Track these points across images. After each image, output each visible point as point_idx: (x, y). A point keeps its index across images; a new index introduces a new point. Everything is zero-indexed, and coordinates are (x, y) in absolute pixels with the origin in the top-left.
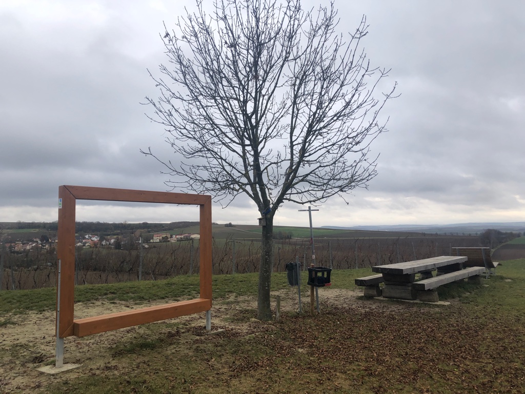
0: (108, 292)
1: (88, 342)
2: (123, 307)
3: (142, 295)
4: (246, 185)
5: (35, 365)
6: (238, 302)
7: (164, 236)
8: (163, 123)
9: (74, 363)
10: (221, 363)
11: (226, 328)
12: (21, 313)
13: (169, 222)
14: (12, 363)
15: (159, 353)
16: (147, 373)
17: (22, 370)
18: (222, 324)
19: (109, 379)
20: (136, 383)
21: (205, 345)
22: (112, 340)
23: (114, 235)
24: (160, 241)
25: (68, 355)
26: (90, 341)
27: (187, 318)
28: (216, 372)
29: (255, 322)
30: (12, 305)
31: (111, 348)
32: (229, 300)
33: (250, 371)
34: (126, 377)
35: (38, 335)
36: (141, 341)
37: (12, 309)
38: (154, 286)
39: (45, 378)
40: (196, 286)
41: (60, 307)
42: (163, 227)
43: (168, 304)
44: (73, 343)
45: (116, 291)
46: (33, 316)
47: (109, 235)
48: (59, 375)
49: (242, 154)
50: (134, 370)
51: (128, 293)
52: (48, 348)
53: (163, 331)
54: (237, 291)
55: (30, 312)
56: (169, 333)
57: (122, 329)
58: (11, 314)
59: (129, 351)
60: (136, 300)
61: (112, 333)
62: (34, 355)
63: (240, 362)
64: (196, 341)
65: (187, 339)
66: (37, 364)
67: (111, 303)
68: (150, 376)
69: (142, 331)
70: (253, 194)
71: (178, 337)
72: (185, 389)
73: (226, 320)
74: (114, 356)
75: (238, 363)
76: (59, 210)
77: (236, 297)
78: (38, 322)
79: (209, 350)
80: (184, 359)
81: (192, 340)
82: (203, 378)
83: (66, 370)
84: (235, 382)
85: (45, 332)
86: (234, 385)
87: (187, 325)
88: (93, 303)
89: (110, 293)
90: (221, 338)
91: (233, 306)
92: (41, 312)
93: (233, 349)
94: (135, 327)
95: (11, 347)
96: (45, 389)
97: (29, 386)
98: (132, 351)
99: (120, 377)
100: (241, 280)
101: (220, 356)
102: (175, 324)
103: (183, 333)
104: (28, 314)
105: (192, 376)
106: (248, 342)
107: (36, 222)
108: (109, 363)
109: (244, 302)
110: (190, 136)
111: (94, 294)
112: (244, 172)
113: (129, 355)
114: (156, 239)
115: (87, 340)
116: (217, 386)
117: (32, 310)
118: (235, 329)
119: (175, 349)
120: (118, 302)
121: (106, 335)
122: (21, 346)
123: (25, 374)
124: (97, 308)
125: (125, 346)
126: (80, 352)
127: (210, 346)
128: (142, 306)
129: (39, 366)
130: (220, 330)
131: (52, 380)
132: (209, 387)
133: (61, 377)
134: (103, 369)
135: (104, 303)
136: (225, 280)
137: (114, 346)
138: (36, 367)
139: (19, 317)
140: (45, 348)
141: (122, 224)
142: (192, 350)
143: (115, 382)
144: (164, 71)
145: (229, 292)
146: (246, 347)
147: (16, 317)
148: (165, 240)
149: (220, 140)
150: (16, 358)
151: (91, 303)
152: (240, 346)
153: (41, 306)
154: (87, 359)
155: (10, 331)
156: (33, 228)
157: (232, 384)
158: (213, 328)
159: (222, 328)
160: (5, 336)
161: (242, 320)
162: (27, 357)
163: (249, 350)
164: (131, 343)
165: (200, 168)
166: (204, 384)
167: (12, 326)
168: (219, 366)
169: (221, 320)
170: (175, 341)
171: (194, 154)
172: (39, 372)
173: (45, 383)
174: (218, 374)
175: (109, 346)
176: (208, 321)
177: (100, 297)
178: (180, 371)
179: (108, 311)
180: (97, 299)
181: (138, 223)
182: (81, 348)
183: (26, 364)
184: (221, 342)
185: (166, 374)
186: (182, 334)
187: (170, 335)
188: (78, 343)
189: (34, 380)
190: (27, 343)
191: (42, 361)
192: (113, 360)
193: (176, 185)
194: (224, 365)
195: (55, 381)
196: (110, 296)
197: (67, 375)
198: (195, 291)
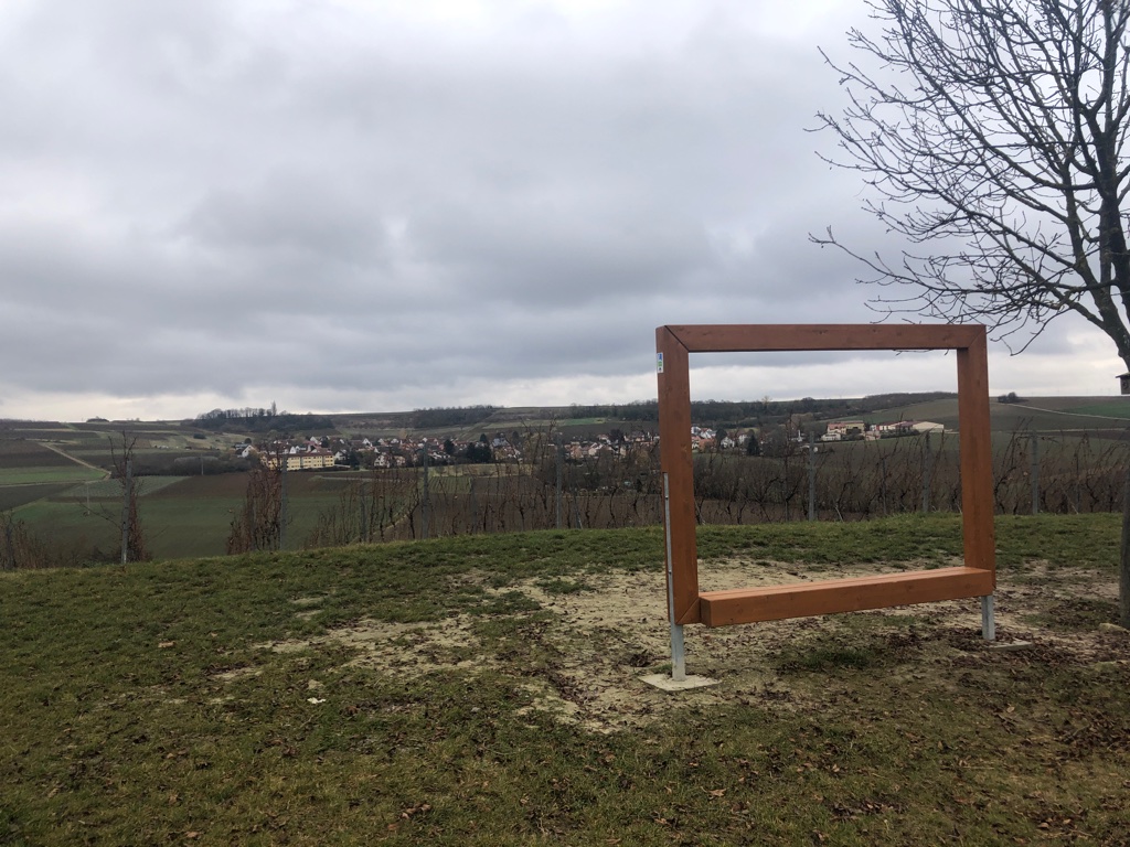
0: (751, 541)
1: (725, 638)
2: (785, 574)
3: (822, 551)
4: (1080, 290)
5: (637, 669)
6: (1058, 582)
7: (851, 426)
8: (858, 167)
9: (704, 675)
10: (1033, 720)
11: (1033, 639)
12: (600, 571)
13: (861, 397)
14: (597, 661)
15: (876, 678)
16: (854, 717)
17: (615, 676)
18: (1023, 629)
19: (777, 717)
20: (835, 734)
21: (986, 674)
22: (772, 640)
23: (746, 426)
24: (843, 438)
25: (691, 659)
26: (729, 637)
27: (932, 607)
28: (1020, 739)
29: (1115, 633)
30: (583, 554)
31: (772, 657)
32: (1032, 574)
33: (1114, 748)
34: (811, 719)
35: (634, 613)
36: (832, 648)
37: (584, 563)
38: (847, 534)
39: (656, 696)
40: (944, 539)
41: (673, 565)
42: (848, 407)
43: (880, 576)
44: (698, 637)
45: (766, 541)
46: (621, 577)
47: (734, 427)
48: (682, 694)
49: (1065, 214)
50: (825, 706)
51: (791, 545)
52: (655, 641)
53: (880, 632)
54: (1052, 556)
55: (615, 571)
56: (894, 636)
57: (789, 620)
58: (583, 571)
59: (812, 666)
60: (809, 562)
61: (769, 625)
62: (632, 651)
63: (1084, 724)
64: (960, 662)
65: (937, 654)
66: (640, 669)
67: (759, 564)
68: (862, 723)
69: (832, 626)
70: (1102, 313)
71: (916, 648)
72: (947, 764)
73: (1031, 620)
74: (781, 672)
75: (1078, 725)
76: (659, 375)
77: (1051, 569)
78: (629, 590)
79: (996, 685)
80: (935, 697)
81: (949, 657)
82: (988, 746)
83: (691, 686)
84: (1073, 769)
85: (644, 609)
86: (1075, 777)
87: (933, 624)
88: (724, 563)
89: (755, 543)
90: (1022, 660)
91: (1044, 589)
92: (633, 571)
93: (1061, 691)
94: (816, 617)
95: (591, 633)
96: (661, 719)
97: (631, 708)
98: (816, 666)
99: (799, 717)
100: (1060, 529)
101: (1027, 703)
102: (905, 620)
103: (926, 639)
104: (612, 574)
105: (961, 739)
106: (1103, 678)
107: (601, 404)
108: (772, 684)
109: (1075, 581)
110: (925, 187)
111: (724, 545)
112: (1073, 260)
113: (812, 675)
114: (834, 433)
115: (723, 634)
116: (1031, 772)
117: (617, 567)
118: (1060, 644)
119: (912, 674)
120: (772, 562)
121: (758, 629)
122: (608, 631)
123: (621, 685)
124: (732, 572)
125: (802, 656)
126: (713, 657)
127: (998, 678)
128: (824, 573)
129: (642, 673)
130: (1018, 643)
131: (670, 702)
132: (1009, 769)
133: (685, 700)
134: (762, 696)
135: (746, 563)
136: (1016, 527)
137: (778, 652)
138: (638, 674)
139: (598, 578)
140: (650, 640)
141: (759, 403)
142: (953, 681)
143: (791, 726)
144: (860, 43)
145: (1028, 555)
146: (1097, 689)
147: (592, 577)
148: (853, 434)
149: (1003, 187)
150: (601, 653)
151: (720, 562)
152: (1080, 687)
153: (632, 562)
154: (729, 672)
155: (586, 602)
156: (596, 416)
157: (1068, 774)
158: (1000, 635)
159: (1024, 639)
160: (580, 611)
161: (1077, 624)
162: (621, 654)
163: (1107, 699)
164: (813, 650)
165: (950, 261)
166: (995, 761)
167: (588, 593)
168: (1027, 725)
169: (1018, 621)
170: (909, 655)
171: (937, 230)
172: (645, 683)
173: (658, 707)
174: (1027, 744)
175: (768, 651)
176: (986, 618)
177: (735, 551)
178: (930, 723)
179: (754, 581)
180: (730, 555)
181: (793, 399)
182: (713, 649)
183: (620, 666)
184: (1026, 670)
185: (898, 726)
186: (923, 643)
187: (896, 641)
188: (706, 638)
189: (638, 698)
190: (617, 627)
191: (647, 664)
192: (780, 680)
193: (894, 306)
194: (1041, 726)
195: (676, 706)
196: (755, 549)
197: (696, 698)
198: (942, 548)
